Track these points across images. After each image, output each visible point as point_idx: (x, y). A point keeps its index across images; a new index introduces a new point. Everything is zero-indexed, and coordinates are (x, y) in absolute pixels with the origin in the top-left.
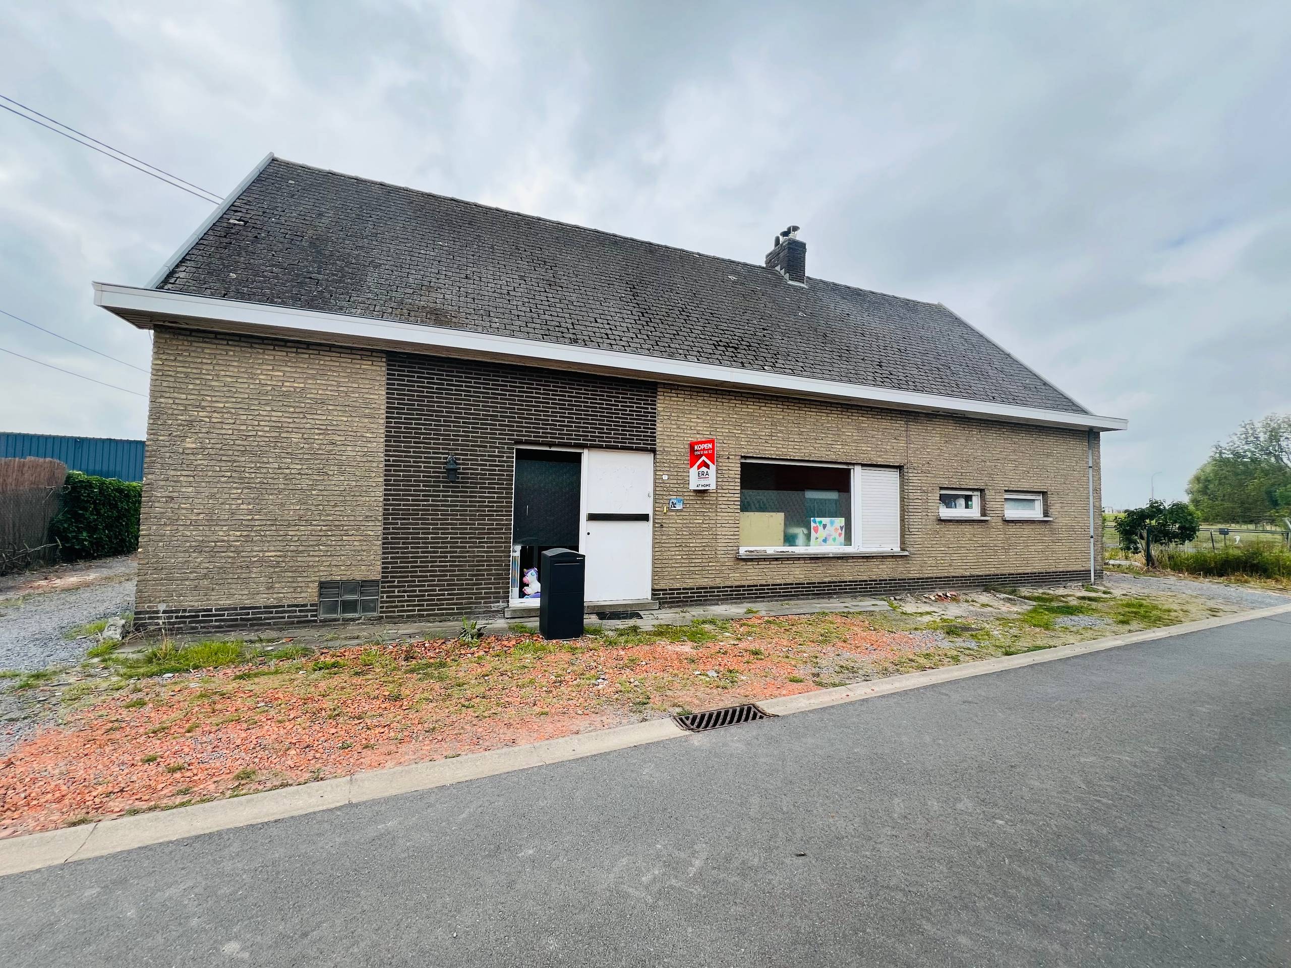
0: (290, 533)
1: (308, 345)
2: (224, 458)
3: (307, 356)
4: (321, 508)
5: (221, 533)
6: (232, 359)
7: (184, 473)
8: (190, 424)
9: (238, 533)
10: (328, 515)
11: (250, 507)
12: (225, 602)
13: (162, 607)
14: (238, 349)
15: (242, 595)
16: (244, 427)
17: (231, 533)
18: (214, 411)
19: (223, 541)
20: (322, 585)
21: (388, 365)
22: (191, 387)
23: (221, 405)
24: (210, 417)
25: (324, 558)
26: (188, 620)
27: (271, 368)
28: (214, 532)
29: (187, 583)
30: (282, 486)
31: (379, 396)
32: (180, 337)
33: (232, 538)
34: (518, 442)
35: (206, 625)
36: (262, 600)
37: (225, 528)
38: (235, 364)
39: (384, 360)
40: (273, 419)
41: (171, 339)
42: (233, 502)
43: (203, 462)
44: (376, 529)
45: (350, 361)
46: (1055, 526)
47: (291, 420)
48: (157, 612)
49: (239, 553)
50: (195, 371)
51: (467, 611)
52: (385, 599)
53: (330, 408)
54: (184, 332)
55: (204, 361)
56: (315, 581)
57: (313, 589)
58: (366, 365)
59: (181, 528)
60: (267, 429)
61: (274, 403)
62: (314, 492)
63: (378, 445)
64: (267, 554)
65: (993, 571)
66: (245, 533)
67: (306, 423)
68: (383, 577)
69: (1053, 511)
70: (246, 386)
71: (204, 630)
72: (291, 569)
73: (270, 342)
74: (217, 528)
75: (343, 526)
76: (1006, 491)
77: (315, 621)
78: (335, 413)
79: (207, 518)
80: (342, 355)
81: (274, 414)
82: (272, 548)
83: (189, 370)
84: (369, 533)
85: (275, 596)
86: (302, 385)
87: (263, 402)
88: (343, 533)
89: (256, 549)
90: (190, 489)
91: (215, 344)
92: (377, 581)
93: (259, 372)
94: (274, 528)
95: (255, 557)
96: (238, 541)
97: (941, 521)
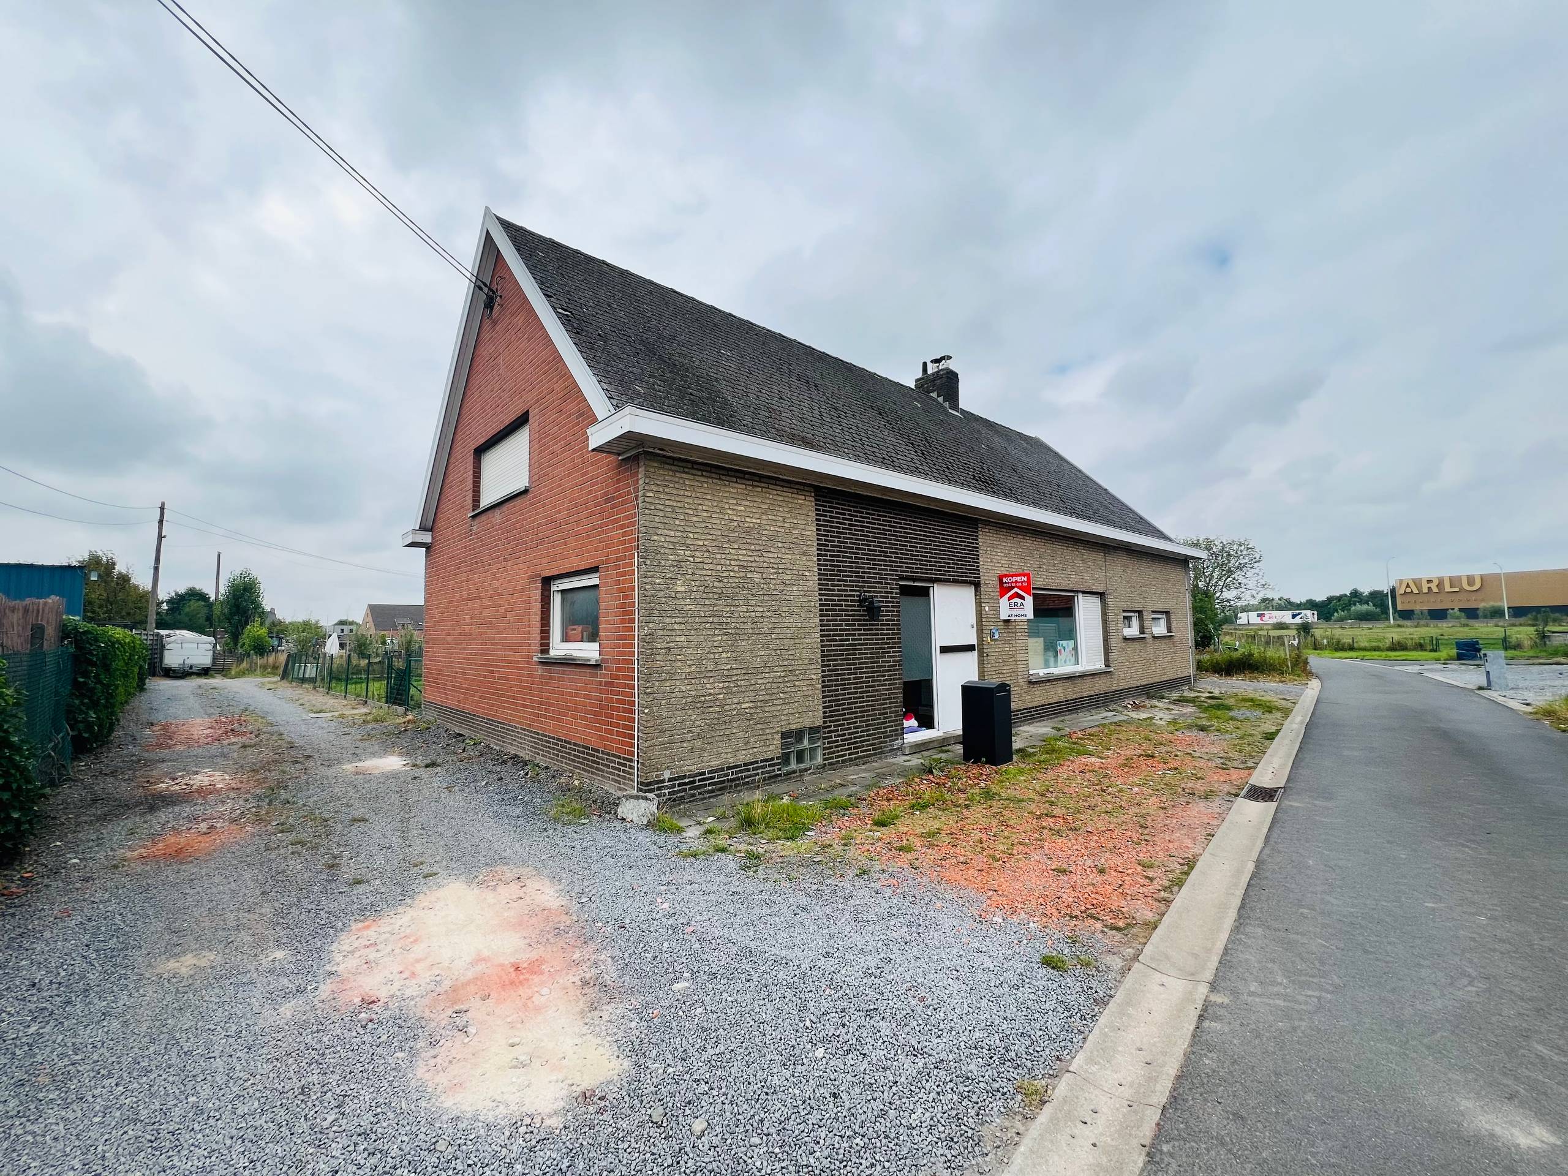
0: (759, 682)
1: (761, 478)
2: (707, 602)
3: (760, 489)
4: (778, 651)
5: (708, 686)
6: (706, 491)
7: (678, 620)
8: (678, 564)
9: (721, 685)
10: (784, 660)
11: (729, 655)
12: (715, 763)
13: (667, 775)
14: (710, 481)
15: (727, 753)
16: (719, 568)
17: (716, 684)
18: (696, 550)
19: (710, 695)
20: (784, 735)
21: (816, 500)
22: (677, 522)
23: (701, 543)
24: (693, 556)
25: (783, 707)
26: (688, 787)
27: (735, 502)
28: (703, 685)
29: (685, 745)
30: (751, 631)
31: (811, 532)
32: (666, 466)
33: (717, 691)
34: (902, 578)
35: (702, 790)
36: (743, 757)
37: (711, 680)
38: (709, 497)
39: (813, 494)
40: (740, 557)
41: (659, 468)
42: (716, 651)
43: (690, 607)
44: (816, 673)
45: (789, 495)
46: (1176, 639)
47: (752, 559)
48: (663, 781)
49: (722, 706)
50: (679, 505)
51: (879, 752)
52: (827, 745)
53: (780, 545)
54: (669, 461)
55: (686, 493)
56: (778, 732)
57: (777, 741)
58: (800, 500)
59: (678, 683)
60: (736, 569)
61: (740, 541)
62: (773, 636)
63: (813, 584)
64: (744, 706)
65: (1151, 681)
66: (726, 684)
67: (764, 562)
68: (825, 722)
69: (1174, 625)
70: (718, 522)
71: (701, 796)
72: (761, 721)
73: (733, 473)
74: (705, 681)
75: (795, 670)
76: (1153, 612)
77: (780, 775)
78: (783, 551)
79: (698, 669)
80: (785, 489)
81: (740, 552)
82: (747, 699)
83: (675, 504)
84: (813, 676)
85: (751, 751)
86: (758, 521)
87: (732, 540)
88: (795, 678)
89: (735, 701)
90: (683, 638)
91: (692, 474)
92: (818, 727)
93: (727, 506)
94: (746, 677)
95: (734, 710)
96: (720, 694)
97: (1125, 639)
